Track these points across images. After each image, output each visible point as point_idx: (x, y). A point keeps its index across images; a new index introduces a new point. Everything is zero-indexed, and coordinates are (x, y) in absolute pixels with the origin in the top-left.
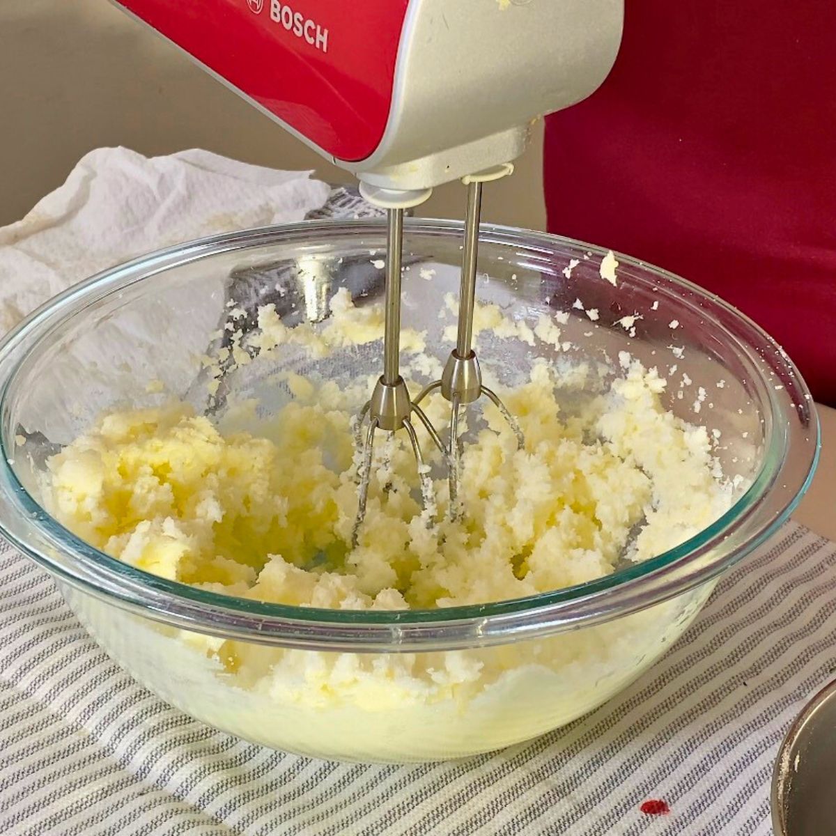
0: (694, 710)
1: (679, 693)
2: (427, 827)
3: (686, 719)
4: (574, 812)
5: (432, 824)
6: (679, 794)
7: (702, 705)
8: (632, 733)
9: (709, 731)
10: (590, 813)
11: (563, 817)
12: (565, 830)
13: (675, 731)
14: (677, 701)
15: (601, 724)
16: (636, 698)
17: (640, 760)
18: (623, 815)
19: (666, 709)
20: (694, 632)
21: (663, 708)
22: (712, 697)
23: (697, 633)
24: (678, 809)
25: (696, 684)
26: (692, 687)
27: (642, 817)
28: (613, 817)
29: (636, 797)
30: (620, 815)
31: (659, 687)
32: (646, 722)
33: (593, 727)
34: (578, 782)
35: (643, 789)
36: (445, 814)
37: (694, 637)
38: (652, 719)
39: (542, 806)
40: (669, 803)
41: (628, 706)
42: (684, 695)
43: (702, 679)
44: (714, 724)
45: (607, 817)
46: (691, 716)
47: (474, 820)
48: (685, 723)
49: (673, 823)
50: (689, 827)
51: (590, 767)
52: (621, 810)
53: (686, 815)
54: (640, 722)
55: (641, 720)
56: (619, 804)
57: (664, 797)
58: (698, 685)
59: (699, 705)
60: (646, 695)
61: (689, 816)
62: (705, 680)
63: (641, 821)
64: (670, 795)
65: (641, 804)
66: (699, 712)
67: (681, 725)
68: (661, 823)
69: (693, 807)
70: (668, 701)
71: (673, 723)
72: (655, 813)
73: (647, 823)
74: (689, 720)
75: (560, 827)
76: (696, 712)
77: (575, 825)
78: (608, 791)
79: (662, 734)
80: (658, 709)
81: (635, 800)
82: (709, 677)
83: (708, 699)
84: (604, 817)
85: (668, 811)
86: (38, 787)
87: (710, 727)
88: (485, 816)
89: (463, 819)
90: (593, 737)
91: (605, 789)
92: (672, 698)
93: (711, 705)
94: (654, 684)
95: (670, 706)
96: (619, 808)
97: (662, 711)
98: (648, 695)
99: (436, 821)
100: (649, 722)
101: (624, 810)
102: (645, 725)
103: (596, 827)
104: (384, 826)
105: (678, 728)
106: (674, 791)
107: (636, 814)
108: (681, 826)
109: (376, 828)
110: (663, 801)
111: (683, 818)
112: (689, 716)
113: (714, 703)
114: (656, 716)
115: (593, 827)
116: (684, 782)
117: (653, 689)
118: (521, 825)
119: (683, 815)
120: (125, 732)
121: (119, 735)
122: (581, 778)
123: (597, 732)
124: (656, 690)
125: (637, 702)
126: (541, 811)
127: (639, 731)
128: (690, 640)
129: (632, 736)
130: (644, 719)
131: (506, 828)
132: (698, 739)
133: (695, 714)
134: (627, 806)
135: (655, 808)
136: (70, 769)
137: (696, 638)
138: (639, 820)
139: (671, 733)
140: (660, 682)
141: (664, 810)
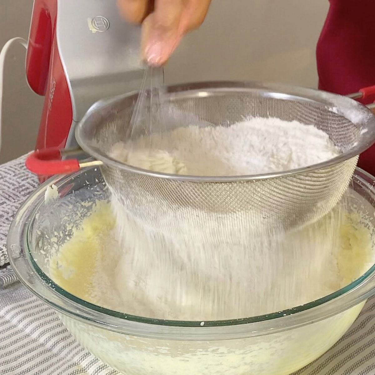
0: (363, 359)
1: (356, 351)
3: (358, 364)
7: (366, 357)
8: (334, 370)
9: (369, 369)
13: (353, 369)
14: (355, 355)
15: (320, 366)
16: (336, 353)
19: (350, 359)
20: (364, 323)
21: (348, 358)
22: (371, 353)
23: (365, 323)
25: (364, 347)
26: (362, 348)
31: (347, 349)
32: (340, 365)
33: (316, 367)
38: (343, 363)
41: (332, 357)
42: (358, 353)
43: (367, 345)
44: (372, 366)
46: (361, 362)
48: (358, 365)
54: (337, 365)
55: (338, 364)
58: (365, 348)
59: (365, 357)
60: (341, 352)
62: (368, 346)
66: (365, 360)
67: (357, 366)
70: (351, 355)
71: (353, 365)
74: (360, 364)
76: (364, 360)
79: (348, 370)
80: (346, 359)
82: (370, 344)
83: (369, 355)
87: (370, 367)
90: (316, 373)
92: (352, 354)
93: (370, 357)
94: (345, 347)
95: (351, 358)
97: (348, 360)
98: (342, 352)
100: (342, 365)
102: (340, 366)
105: (355, 367)
112: (360, 362)
113: (372, 356)
114: (345, 362)
117: (344, 349)
120: (100, 370)
121: (97, 371)
123: (318, 370)
124: (345, 350)
127: (337, 369)
128: (362, 327)
129: (334, 372)
130: (339, 364)
132: (364, 373)
137: (365, 326)
139: (352, 370)
140: (347, 347)
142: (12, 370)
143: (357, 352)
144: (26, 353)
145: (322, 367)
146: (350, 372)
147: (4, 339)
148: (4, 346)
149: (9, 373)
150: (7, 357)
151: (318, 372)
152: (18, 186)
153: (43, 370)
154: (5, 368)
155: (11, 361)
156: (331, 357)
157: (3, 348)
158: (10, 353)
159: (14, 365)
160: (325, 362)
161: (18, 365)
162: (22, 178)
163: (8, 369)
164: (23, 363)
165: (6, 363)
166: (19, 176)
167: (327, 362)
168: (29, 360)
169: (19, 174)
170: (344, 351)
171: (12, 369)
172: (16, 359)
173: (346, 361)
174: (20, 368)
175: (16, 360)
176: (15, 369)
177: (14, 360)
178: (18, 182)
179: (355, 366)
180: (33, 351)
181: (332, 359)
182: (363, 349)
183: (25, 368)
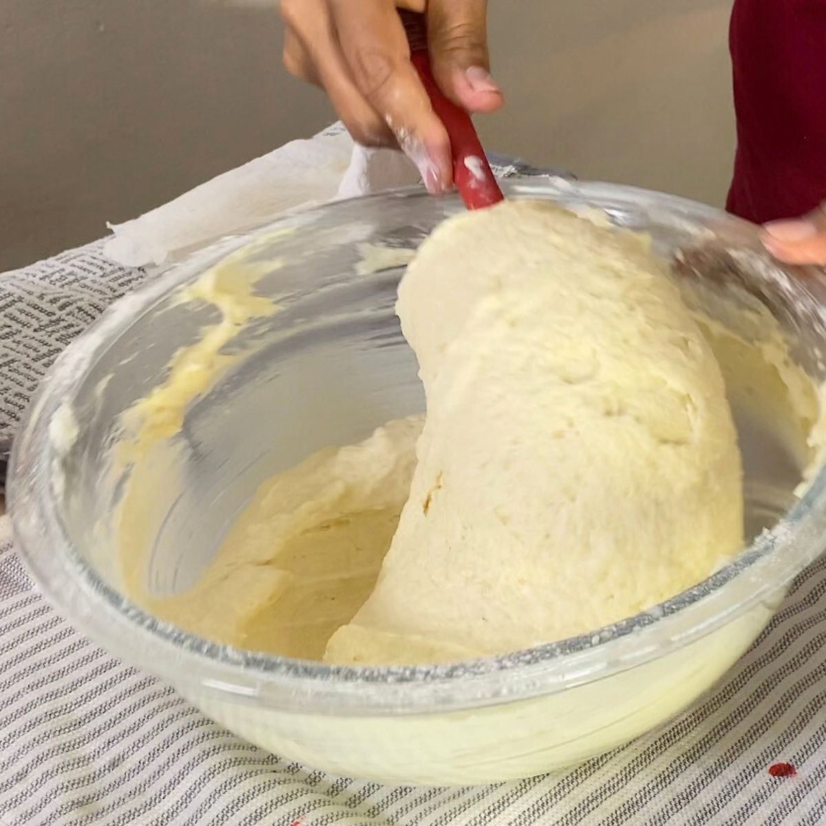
1: (803, 653)
2: (562, 794)
3: (810, 680)
4: (703, 777)
5: (567, 790)
6: (805, 756)
8: (758, 696)
10: (720, 777)
11: (693, 783)
12: (696, 796)
13: (800, 691)
14: (801, 661)
15: (728, 688)
16: (762, 660)
17: (767, 725)
18: (751, 779)
19: (791, 670)
20: (816, 593)
21: (788, 669)
23: (819, 594)
24: (805, 771)
27: (770, 780)
28: (742, 780)
29: (764, 760)
30: (749, 778)
31: (784, 647)
32: (771, 683)
34: (708, 746)
35: (771, 753)
36: (580, 780)
37: (816, 598)
39: (672, 772)
40: (796, 766)
41: (753, 668)
42: (808, 655)
45: (736, 781)
47: (607, 786)
48: (809, 683)
49: (800, 786)
50: (816, 788)
51: (718, 732)
52: (750, 773)
53: (813, 777)
54: (766, 683)
55: (767, 681)
56: (748, 767)
57: (791, 760)
61: (816, 778)
63: (770, 784)
64: (797, 757)
65: (769, 767)
67: (806, 685)
68: (788, 786)
69: (819, 769)
70: (793, 662)
71: (798, 683)
72: (782, 776)
73: (775, 785)
74: (813, 681)
75: (691, 794)
77: (705, 790)
78: (737, 754)
79: (787, 695)
80: (782, 670)
81: (763, 764)
84: (733, 781)
85: (796, 773)
86: (173, 761)
88: (618, 783)
89: (598, 785)
90: (721, 702)
91: (734, 753)
92: (796, 659)
94: (779, 645)
95: (794, 668)
96: (747, 771)
97: (787, 672)
98: (773, 657)
99: (571, 787)
100: (774, 683)
101: (752, 774)
102: (771, 686)
103: (725, 791)
104: (519, 794)
105: (803, 688)
106: (800, 754)
107: (764, 776)
108: (808, 788)
109: (512, 796)
110: (791, 764)
111: (809, 780)
112: (813, 677)
114: (781, 677)
115: (723, 791)
116: (810, 743)
117: (778, 650)
118: (652, 794)
119: (810, 776)
122: (710, 742)
123: (724, 696)
124: (781, 650)
125: (763, 664)
126: (671, 778)
127: (765, 693)
128: (812, 601)
129: (758, 699)
130: (769, 681)
131: (638, 796)
133: (819, 675)
134: (755, 769)
135: (783, 771)
136: (203, 737)
137: (818, 600)
138: (767, 783)
139: (796, 694)
140: (784, 643)
141: (791, 773)
142: (67, 711)
143: (805, 655)
144: (97, 672)
145: (733, 691)
146: (793, 697)
147: (45, 644)
148: (48, 660)
149: (60, 718)
150: (55, 682)
151: (724, 700)
152: (111, 296)
153: (134, 708)
154: (51, 708)
155: (64, 692)
156: (751, 667)
157: (45, 663)
158: (62, 673)
159: (70, 700)
160: (738, 679)
161: (78, 700)
162: (120, 281)
163: (59, 710)
164: (89, 694)
165: (53, 697)
166: (113, 276)
167: (744, 678)
168: (103, 688)
169: (112, 272)
170: (777, 654)
171: (66, 709)
172: (74, 686)
173: (784, 675)
174: (85, 706)
175: (75, 689)
176: (73, 707)
177: (70, 690)
178: (111, 289)
179: (803, 685)
180: (110, 669)
181: (753, 672)
182: (818, 645)
183: (95, 706)
